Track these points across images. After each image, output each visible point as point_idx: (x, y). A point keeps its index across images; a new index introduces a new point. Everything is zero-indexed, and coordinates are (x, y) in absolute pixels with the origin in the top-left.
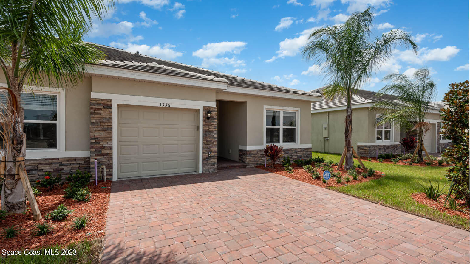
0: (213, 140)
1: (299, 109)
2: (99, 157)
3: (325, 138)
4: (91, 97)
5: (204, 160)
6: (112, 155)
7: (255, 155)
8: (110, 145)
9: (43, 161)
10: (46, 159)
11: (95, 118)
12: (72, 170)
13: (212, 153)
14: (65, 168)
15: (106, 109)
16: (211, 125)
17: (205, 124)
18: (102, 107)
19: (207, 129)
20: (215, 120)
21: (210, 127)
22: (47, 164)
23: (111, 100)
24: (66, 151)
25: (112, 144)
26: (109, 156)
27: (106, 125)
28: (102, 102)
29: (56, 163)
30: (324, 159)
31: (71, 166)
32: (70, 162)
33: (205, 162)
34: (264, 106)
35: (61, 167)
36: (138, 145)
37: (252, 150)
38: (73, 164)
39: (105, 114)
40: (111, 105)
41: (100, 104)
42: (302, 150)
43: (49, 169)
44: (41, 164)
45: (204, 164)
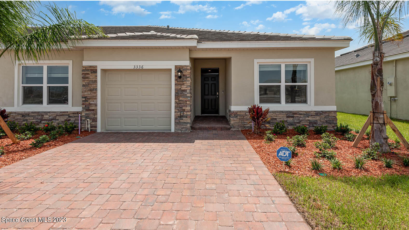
0: (185, 99)
1: (312, 60)
2: (88, 112)
3: (391, 97)
4: (83, 65)
5: (176, 119)
6: (97, 111)
7: (243, 117)
8: (96, 103)
9: (59, 113)
10: (61, 112)
11: (85, 81)
12: (75, 121)
13: (184, 113)
14: (72, 119)
15: (92, 74)
16: (183, 84)
17: (176, 83)
18: (90, 73)
19: (179, 88)
20: (188, 79)
21: (182, 86)
22: (61, 115)
23: (97, 66)
24: (72, 106)
25: (97, 102)
26: (95, 111)
27: (92, 87)
28: (90, 68)
29: (66, 115)
30: (349, 127)
31: (75, 118)
32: (75, 115)
33: (177, 121)
34: (255, 60)
35: (69, 118)
36: (120, 103)
37: (238, 111)
38: (76, 116)
39: (92, 78)
40: (96, 70)
41: (89, 70)
42: (318, 113)
43: (62, 119)
44: (58, 115)
45: (176, 123)
